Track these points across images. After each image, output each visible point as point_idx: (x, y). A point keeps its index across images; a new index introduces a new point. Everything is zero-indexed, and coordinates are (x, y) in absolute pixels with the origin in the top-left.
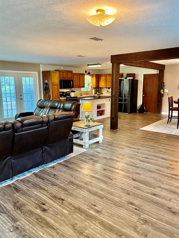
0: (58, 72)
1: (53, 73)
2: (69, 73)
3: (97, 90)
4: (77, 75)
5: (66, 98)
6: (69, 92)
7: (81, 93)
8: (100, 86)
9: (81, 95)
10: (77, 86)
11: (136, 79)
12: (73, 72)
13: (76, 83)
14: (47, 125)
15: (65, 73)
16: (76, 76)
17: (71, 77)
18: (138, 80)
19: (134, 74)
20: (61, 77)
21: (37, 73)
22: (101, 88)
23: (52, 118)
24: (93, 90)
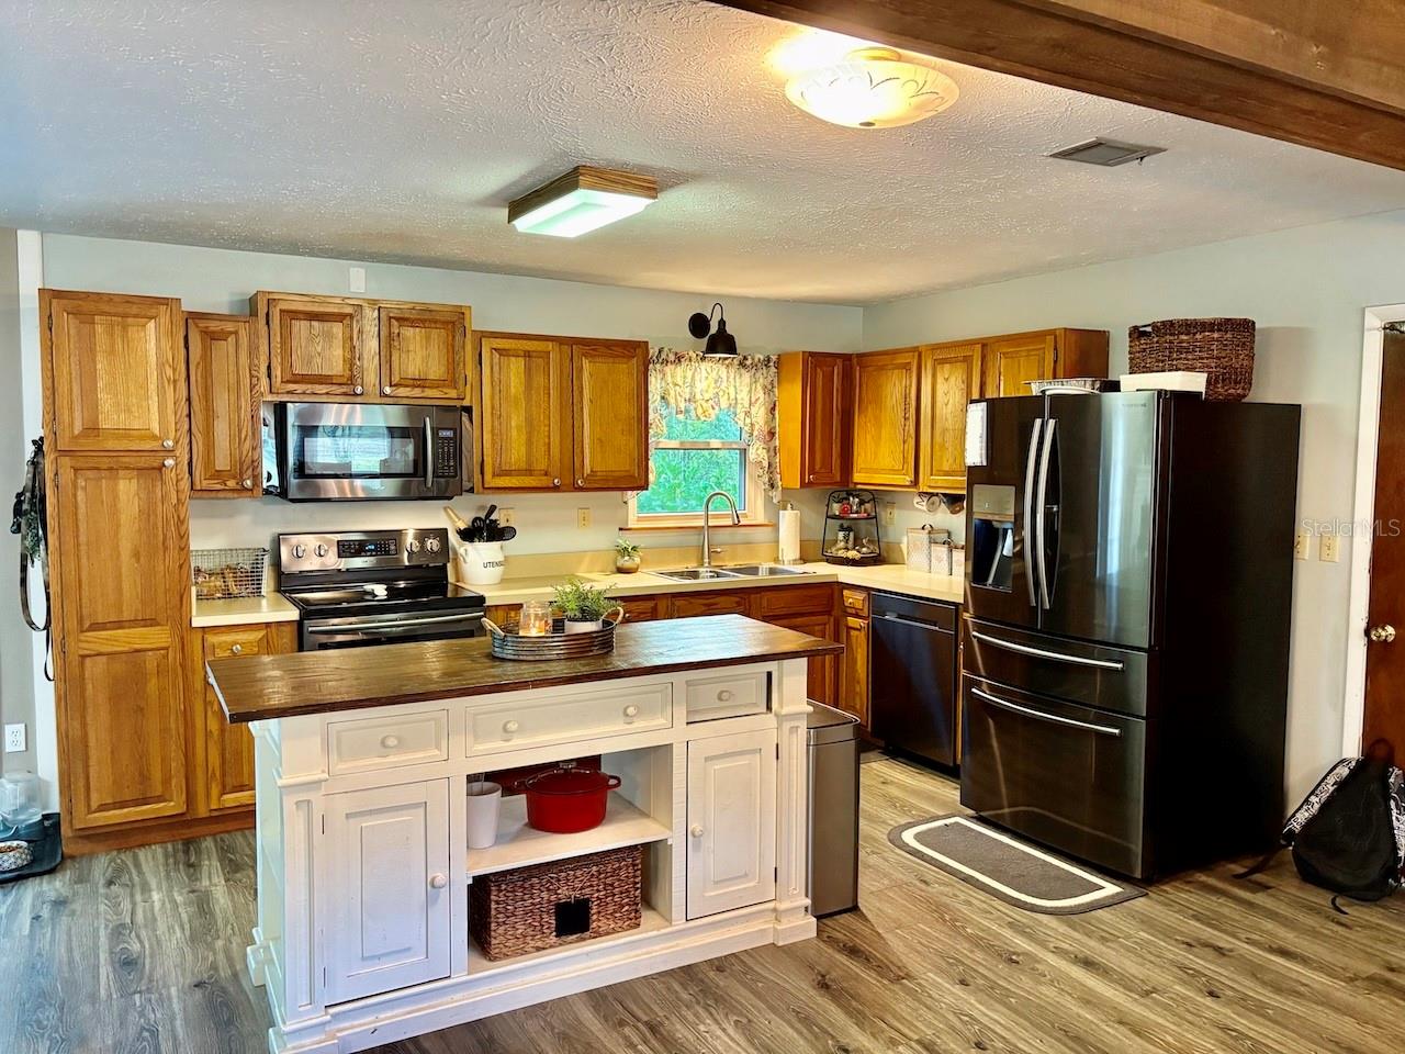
1: (81, 316)
3: (826, 515)
4: (528, 355)
7: (627, 540)
8: (858, 477)
9: (625, 562)
10: (529, 472)
11: (1269, 390)
12: (476, 323)
16: (516, 367)
18: (1295, 410)
19: (1247, 326)
22: (877, 497)
24: (789, 520)
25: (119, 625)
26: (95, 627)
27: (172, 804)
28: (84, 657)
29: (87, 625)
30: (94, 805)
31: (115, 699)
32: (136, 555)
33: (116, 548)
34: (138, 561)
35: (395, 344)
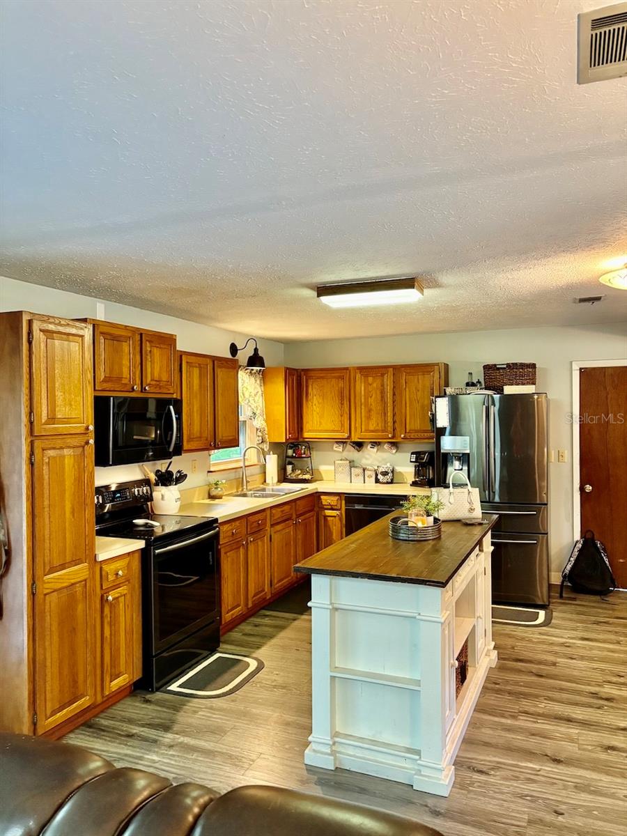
1: (47, 334)
2: (156, 352)
3: (287, 457)
4: (200, 366)
5: (139, 543)
6: (146, 482)
8: (306, 435)
13: (193, 419)
15: (125, 347)
17: (165, 377)
20: (101, 375)
22: (309, 445)
25: (63, 567)
26: (52, 570)
27: (88, 697)
28: (45, 595)
29: (47, 568)
30: (49, 712)
31: (61, 624)
32: (73, 513)
33: (63, 508)
34: (73, 516)
35: (149, 357)
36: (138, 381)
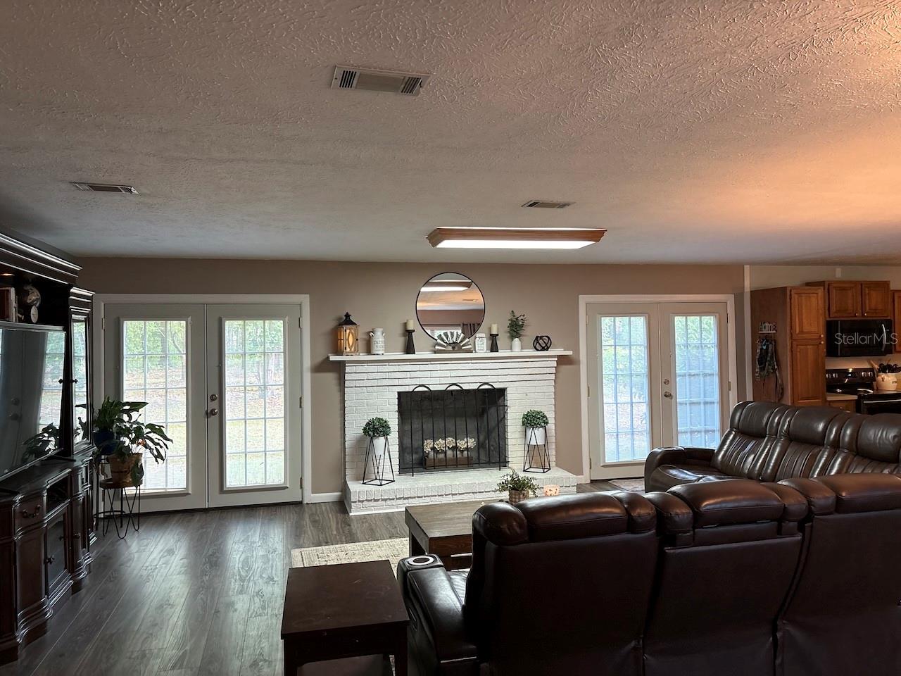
0: (820, 291)
1: (799, 294)
2: (874, 293)
5: (855, 397)
6: (872, 370)
12: (893, 287)
14: (801, 528)
15: (850, 293)
17: (880, 307)
20: (833, 309)
21: (730, 299)
23: (826, 498)
25: (808, 398)
29: (800, 398)
35: (867, 297)
36: (860, 310)
